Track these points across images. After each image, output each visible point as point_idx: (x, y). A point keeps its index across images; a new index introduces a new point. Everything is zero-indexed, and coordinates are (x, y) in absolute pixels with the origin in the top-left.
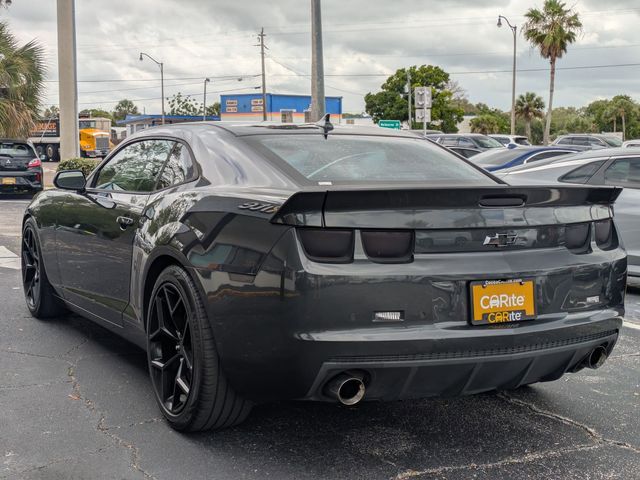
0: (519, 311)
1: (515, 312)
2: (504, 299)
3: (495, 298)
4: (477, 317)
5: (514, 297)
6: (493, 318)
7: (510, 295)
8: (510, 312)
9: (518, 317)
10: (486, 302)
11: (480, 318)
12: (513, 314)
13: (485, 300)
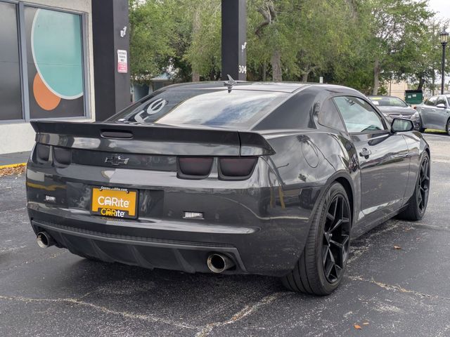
0: (123, 211)
1: (121, 211)
2: (115, 200)
3: (108, 199)
4: (95, 209)
5: (122, 201)
6: (104, 212)
7: (119, 199)
8: (117, 210)
9: (122, 215)
10: (102, 201)
11: (97, 210)
12: (119, 212)
13: (101, 199)
